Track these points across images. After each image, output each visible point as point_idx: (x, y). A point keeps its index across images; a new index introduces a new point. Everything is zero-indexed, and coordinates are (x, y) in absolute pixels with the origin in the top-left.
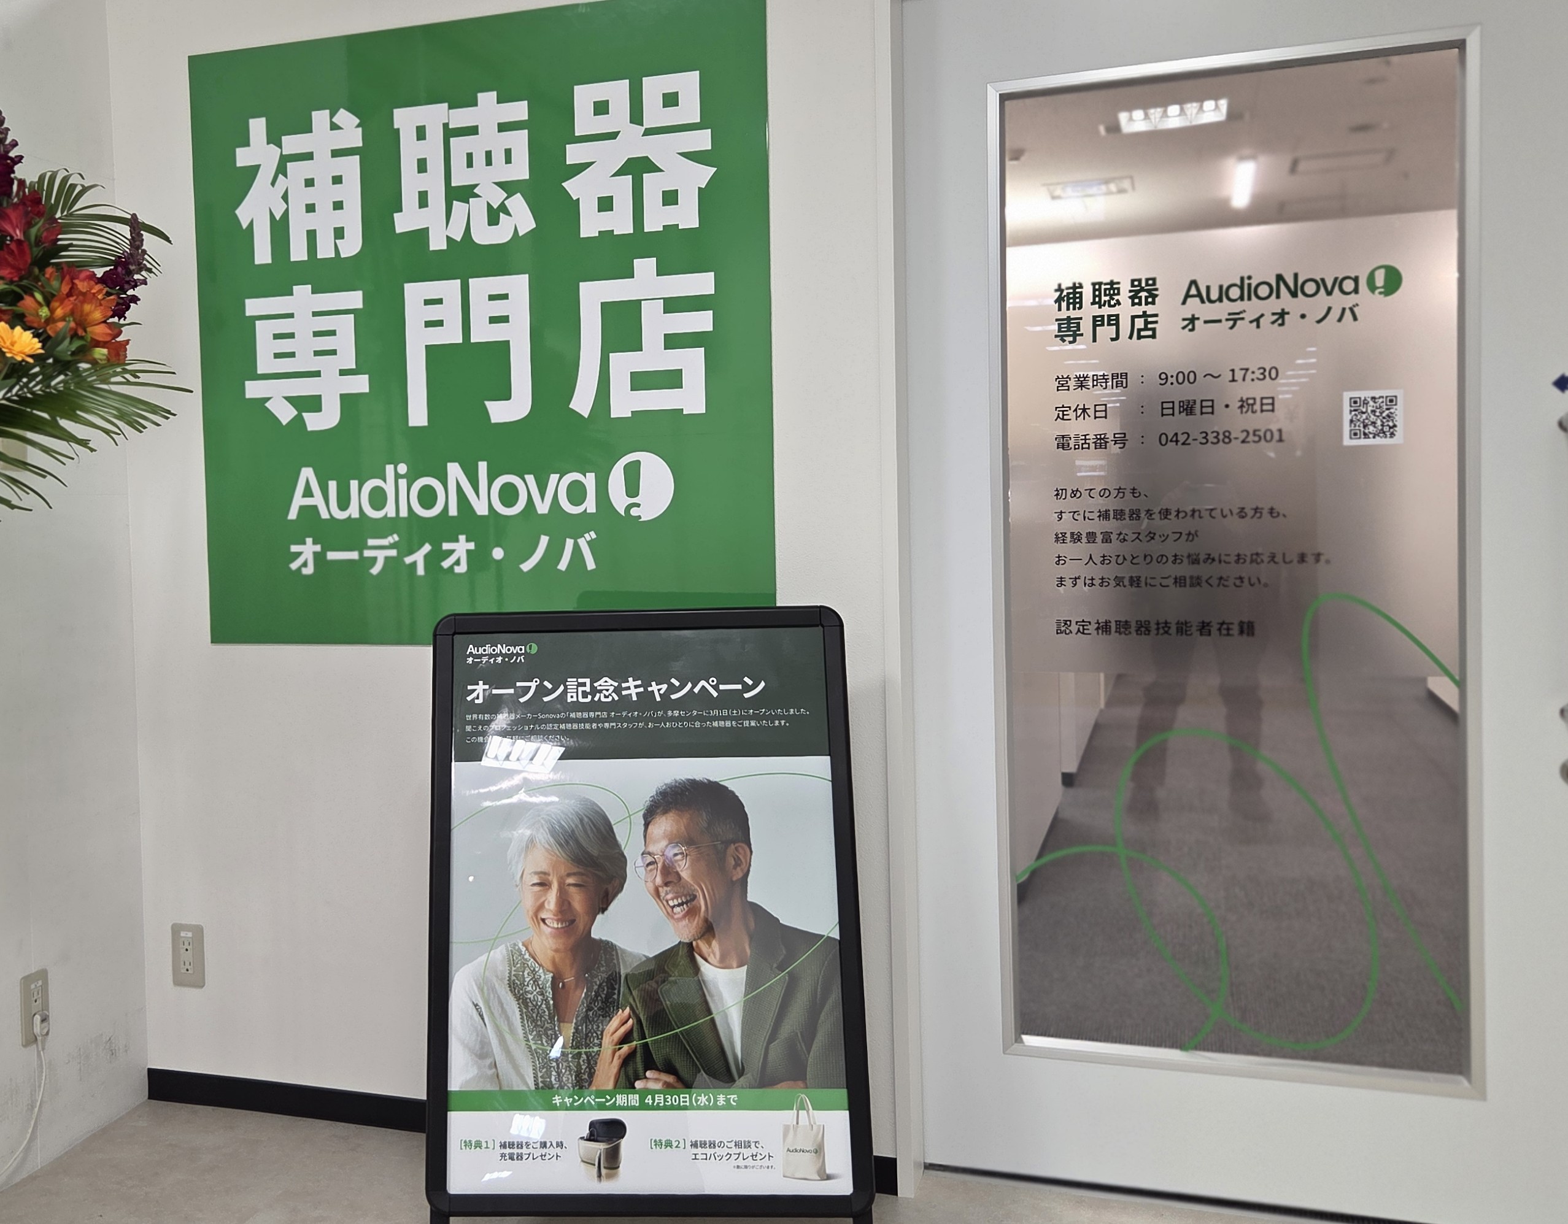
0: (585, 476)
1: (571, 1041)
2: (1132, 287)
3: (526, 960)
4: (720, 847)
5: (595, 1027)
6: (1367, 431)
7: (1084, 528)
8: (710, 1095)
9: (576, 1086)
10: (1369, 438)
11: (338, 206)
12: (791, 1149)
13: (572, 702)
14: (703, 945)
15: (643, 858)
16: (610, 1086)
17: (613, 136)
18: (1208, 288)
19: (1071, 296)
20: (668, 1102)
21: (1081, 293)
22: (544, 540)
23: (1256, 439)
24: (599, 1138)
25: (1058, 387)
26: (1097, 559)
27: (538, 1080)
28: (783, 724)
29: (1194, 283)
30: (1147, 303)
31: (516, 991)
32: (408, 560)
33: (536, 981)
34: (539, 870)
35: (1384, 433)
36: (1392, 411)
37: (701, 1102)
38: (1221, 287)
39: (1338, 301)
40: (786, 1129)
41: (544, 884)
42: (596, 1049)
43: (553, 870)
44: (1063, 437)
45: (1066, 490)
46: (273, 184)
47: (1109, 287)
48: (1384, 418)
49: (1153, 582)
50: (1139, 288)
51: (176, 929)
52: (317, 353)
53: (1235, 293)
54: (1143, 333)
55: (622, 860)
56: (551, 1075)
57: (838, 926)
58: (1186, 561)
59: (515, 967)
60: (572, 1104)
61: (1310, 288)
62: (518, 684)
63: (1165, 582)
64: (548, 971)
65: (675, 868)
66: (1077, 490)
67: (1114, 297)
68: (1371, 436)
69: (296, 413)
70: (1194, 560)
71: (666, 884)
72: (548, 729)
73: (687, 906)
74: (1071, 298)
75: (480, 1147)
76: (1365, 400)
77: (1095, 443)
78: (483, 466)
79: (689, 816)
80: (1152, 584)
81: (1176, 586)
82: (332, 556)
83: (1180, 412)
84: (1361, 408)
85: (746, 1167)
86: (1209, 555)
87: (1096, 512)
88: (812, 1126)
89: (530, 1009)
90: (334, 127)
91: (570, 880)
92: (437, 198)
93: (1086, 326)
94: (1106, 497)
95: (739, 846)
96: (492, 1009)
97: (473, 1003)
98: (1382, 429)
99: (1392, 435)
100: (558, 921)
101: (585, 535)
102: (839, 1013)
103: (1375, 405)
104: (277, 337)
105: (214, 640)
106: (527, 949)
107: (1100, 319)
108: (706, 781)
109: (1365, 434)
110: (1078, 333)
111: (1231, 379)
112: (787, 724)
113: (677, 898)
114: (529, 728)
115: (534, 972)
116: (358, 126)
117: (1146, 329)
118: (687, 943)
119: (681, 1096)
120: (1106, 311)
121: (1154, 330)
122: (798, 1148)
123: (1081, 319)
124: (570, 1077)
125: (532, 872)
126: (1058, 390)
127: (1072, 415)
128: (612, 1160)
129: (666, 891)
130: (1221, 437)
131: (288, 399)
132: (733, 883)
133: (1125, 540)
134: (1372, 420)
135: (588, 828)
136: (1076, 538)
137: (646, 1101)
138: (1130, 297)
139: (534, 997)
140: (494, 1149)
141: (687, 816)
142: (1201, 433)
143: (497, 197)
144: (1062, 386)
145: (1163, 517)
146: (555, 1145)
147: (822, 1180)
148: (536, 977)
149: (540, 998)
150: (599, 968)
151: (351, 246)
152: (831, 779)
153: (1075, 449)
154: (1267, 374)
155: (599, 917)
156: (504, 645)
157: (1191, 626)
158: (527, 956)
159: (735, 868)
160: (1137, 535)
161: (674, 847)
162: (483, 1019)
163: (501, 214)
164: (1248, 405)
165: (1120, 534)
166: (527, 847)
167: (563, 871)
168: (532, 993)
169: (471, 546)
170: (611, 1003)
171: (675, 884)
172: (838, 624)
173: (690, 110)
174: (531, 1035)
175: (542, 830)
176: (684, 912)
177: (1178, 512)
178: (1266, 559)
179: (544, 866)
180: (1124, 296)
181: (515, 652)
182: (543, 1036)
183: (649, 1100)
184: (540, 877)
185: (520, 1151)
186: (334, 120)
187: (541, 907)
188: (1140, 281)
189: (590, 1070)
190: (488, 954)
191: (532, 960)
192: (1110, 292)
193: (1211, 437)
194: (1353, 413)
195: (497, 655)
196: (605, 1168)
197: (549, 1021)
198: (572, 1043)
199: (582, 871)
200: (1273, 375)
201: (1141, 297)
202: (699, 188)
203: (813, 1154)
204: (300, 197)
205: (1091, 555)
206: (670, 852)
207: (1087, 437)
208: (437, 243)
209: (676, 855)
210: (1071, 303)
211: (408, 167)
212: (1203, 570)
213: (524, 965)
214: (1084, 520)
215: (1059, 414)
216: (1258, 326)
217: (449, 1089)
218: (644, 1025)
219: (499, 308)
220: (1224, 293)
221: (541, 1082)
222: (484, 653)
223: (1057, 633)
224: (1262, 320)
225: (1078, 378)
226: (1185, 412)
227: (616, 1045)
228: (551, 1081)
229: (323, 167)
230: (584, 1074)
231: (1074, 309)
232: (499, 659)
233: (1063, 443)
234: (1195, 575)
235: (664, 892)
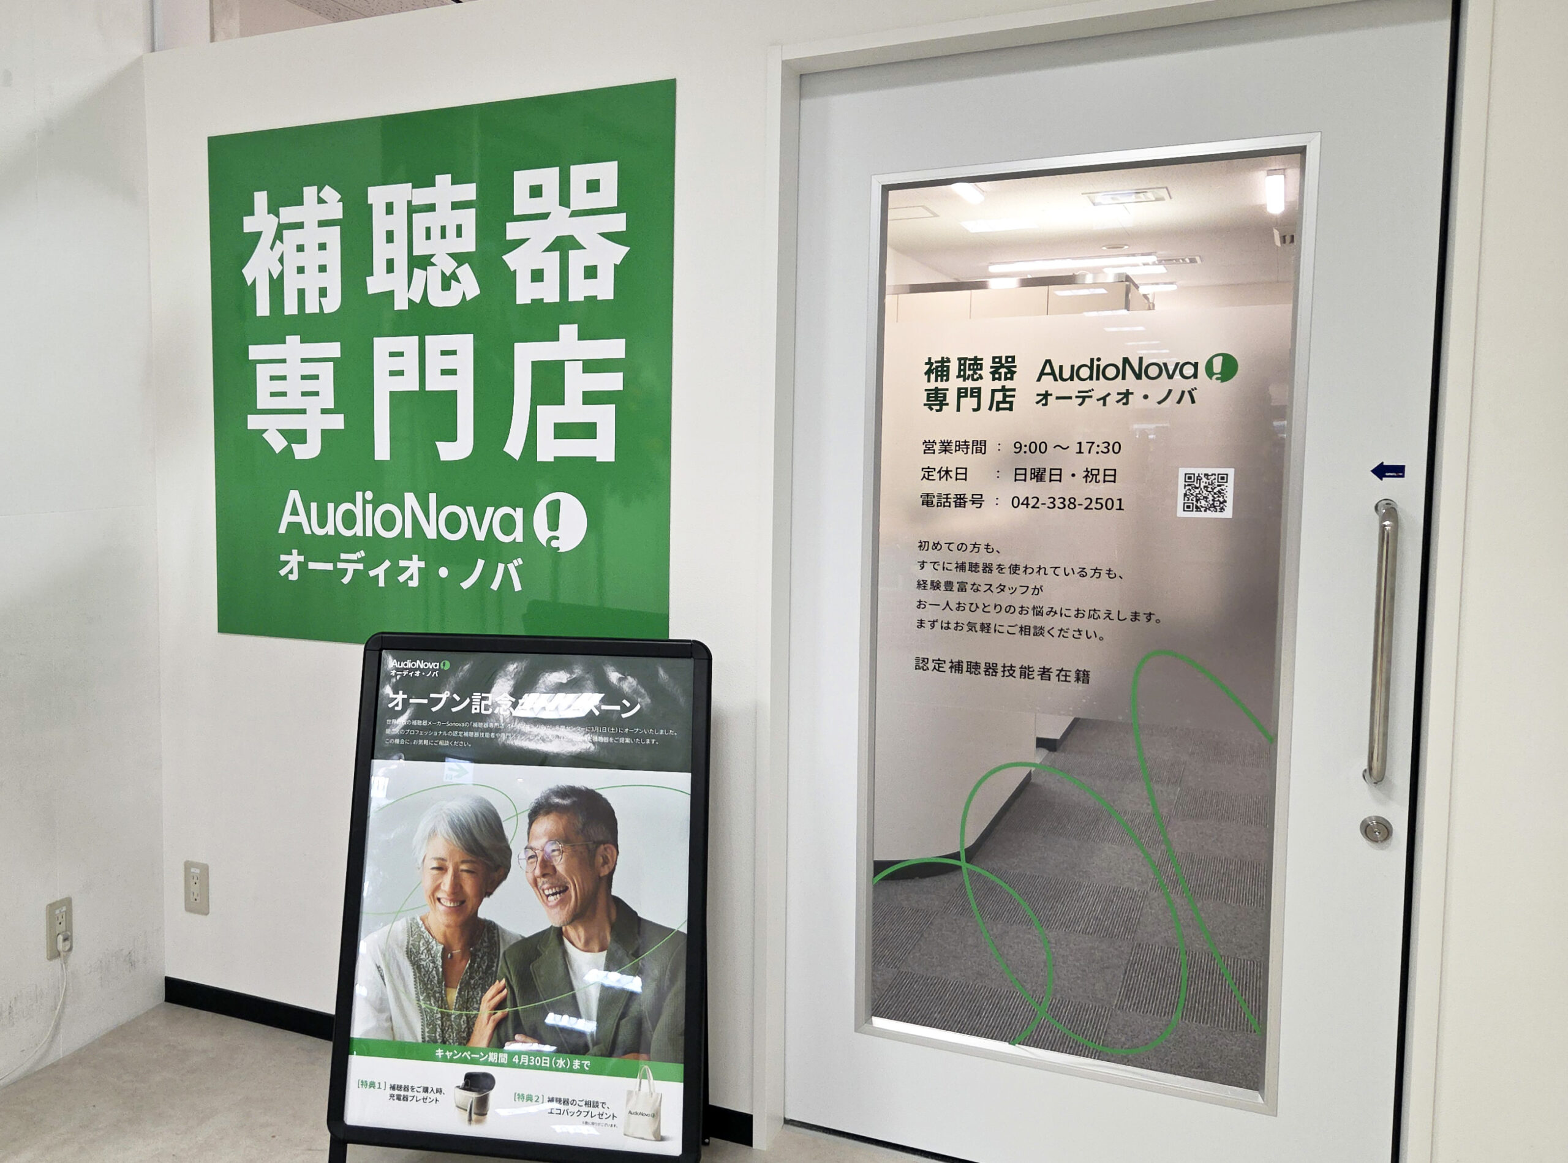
0: (515, 510)
1: (454, 1004)
2: (993, 363)
3: (422, 932)
4: (591, 847)
5: (475, 993)
6: (1199, 505)
7: (942, 577)
8: (568, 1059)
9: (456, 1042)
10: (1201, 511)
11: (323, 269)
12: (632, 1112)
13: (475, 713)
14: (571, 931)
15: (526, 852)
16: (484, 1043)
17: (545, 216)
18: (1061, 367)
19: (940, 369)
20: (532, 1062)
21: (948, 367)
22: (481, 563)
23: (1099, 506)
24: (473, 1088)
25: (925, 450)
26: (954, 606)
27: (425, 1034)
28: (653, 743)
29: (1048, 362)
30: (1006, 379)
31: (412, 958)
32: (372, 573)
33: (429, 950)
34: (438, 856)
35: (1215, 507)
36: (1223, 487)
37: (559, 1065)
38: (1072, 367)
39: (1179, 384)
40: (630, 1093)
41: (441, 869)
42: (475, 1012)
43: (450, 857)
44: (928, 495)
45: (928, 542)
46: (272, 248)
47: (972, 362)
48: (1215, 493)
49: (1001, 629)
50: (999, 365)
51: (188, 866)
52: (304, 394)
53: (1085, 373)
54: (1001, 406)
55: (507, 853)
56: (436, 1031)
57: (686, 923)
58: (1031, 612)
59: (412, 937)
60: (451, 1057)
61: (1153, 371)
62: (432, 695)
63: (1011, 630)
64: (440, 943)
65: (552, 862)
66: (938, 543)
67: (977, 372)
68: (1203, 509)
69: (286, 443)
70: (1038, 612)
71: (544, 875)
72: (454, 735)
73: (560, 896)
74: (939, 371)
75: (374, 1087)
76: (1199, 476)
77: (955, 502)
78: (433, 497)
79: (566, 817)
80: (1000, 631)
81: (1021, 634)
82: (312, 566)
83: (1031, 479)
84: (1195, 483)
85: (593, 1124)
86: (1052, 608)
87: (954, 563)
88: (652, 1094)
89: (422, 974)
90: (321, 201)
91: (464, 867)
92: (402, 265)
93: (951, 397)
94: (963, 551)
95: (608, 847)
96: (392, 971)
97: (376, 965)
98: (1213, 504)
99: (1222, 509)
100: (452, 900)
101: (514, 561)
102: (682, 998)
103: (1208, 481)
104: (272, 378)
105: (221, 630)
106: (424, 923)
107: (964, 391)
108: (583, 788)
109: (1197, 507)
110: (944, 402)
111: (1078, 451)
112: (657, 743)
113: (551, 888)
114: (438, 734)
115: (428, 943)
116: (339, 201)
117: (1004, 402)
118: (557, 928)
119: (543, 1058)
120: (970, 384)
121: (1011, 403)
122: (639, 1112)
123: (947, 390)
124: (451, 1034)
125: (432, 858)
126: (925, 453)
127: (936, 476)
128: (481, 1107)
129: (543, 882)
130: (1067, 503)
131: (281, 431)
132: (600, 878)
133: (978, 590)
134: (1204, 495)
135: (482, 824)
136: (936, 585)
137: (514, 1060)
138: (991, 373)
139: (426, 964)
140: (385, 1089)
141: (565, 817)
142: (1049, 498)
143: (449, 266)
144: (929, 450)
145: (1012, 572)
146: (435, 1091)
147: (657, 1140)
148: (430, 947)
149: (431, 965)
150: (482, 943)
151: (332, 304)
152: (690, 792)
153: (938, 506)
154: (1110, 448)
155: (486, 900)
156: (422, 661)
157: (1033, 671)
158: (423, 929)
159: (603, 866)
160: (988, 587)
161: (552, 844)
162: (383, 979)
163: (452, 281)
164: (1093, 475)
165: (974, 584)
166: (430, 835)
167: (458, 859)
168: (426, 960)
169: (422, 564)
170: (490, 974)
171: (551, 876)
172: (706, 657)
173: (609, 196)
174: (422, 996)
175: (442, 822)
176: (557, 901)
177: (1026, 568)
178: (1103, 616)
179: (442, 852)
180: (986, 372)
181: (431, 667)
182: (432, 998)
183: (516, 1059)
184: (439, 863)
185: (406, 1093)
186: (320, 195)
187: (437, 888)
188: (1000, 358)
189: (469, 1029)
190: (390, 925)
191: (427, 932)
192: (973, 367)
193: (1058, 503)
194: (1187, 488)
195: (416, 669)
196: (475, 1114)
197: (438, 985)
198: (455, 1006)
199: (473, 859)
200: (1116, 449)
201: (1001, 373)
202: (615, 264)
203: (650, 1117)
204: (293, 260)
205: (948, 602)
206: (549, 848)
207: (949, 496)
208: (401, 304)
209: (554, 851)
210: (939, 376)
211: (379, 237)
212: (1045, 621)
213: (421, 936)
214: (944, 569)
215: (924, 474)
216: (1104, 404)
217: (351, 1036)
218: (517, 995)
219: (449, 362)
220: (1075, 373)
221: (428, 1036)
222: (405, 667)
223: (916, 669)
224: (1108, 398)
225: (943, 443)
226: (1036, 478)
227: (491, 1010)
228: (435, 1036)
229: (311, 235)
230: (464, 1032)
231: (942, 381)
232: (418, 673)
233: (927, 500)
234: (1039, 625)
235: (542, 882)
